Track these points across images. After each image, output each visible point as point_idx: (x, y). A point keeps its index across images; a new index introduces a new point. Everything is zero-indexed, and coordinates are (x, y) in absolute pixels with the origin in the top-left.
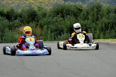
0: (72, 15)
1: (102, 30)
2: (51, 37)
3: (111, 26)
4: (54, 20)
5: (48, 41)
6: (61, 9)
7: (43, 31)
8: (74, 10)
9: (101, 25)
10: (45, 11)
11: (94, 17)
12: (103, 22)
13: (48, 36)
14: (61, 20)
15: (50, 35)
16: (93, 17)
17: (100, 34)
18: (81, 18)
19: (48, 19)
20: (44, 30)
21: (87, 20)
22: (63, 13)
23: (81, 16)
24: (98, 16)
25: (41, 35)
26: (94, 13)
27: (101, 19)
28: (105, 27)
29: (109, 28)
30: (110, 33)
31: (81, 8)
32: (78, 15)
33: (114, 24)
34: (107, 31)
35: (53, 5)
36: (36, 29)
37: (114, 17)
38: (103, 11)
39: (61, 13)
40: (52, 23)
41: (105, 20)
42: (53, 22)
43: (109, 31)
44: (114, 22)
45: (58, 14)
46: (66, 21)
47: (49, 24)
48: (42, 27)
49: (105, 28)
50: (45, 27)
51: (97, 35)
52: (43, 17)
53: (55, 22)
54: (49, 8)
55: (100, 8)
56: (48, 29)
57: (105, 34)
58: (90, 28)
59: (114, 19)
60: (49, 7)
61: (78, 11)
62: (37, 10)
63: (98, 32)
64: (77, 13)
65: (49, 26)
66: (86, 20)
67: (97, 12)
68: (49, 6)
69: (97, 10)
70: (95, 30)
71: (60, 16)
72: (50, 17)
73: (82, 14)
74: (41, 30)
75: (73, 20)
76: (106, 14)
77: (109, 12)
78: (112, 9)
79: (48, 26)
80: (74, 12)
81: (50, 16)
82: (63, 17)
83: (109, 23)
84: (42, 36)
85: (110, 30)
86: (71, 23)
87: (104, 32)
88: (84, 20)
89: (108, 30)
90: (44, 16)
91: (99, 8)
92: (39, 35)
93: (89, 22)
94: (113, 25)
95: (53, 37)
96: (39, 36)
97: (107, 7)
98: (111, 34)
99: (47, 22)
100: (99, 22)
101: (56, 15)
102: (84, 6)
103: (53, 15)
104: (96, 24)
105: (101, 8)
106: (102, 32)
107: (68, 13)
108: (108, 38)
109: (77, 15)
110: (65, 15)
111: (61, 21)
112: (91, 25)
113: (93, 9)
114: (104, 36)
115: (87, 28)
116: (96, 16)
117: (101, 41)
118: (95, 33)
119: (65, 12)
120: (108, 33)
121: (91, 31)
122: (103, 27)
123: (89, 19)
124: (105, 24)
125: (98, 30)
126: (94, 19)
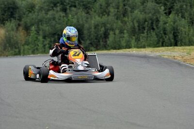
0: (81, 8)
1: (133, 32)
2: (44, 46)
3: (149, 26)
4: (48, 16)
5: (39, 53)
7: (30, 35)
9: (131, 24)
11: (119, 10)
12: (134, 19)
13: (40, 45)
14: (60, 16)
15: (43, 44)
16: (116, 10)
17: (131, 39)
18: (95, 12)
19: (38, 15)
20: (32, 34)
21: (106, 16)
22: (65, 4)
23: (96, 8)
26: (118, 3)
27: (131, 12)
28: (139, 26)
29: (146, 28)
30: (147, 37)
32: (91, 6)
33: (154, 23)
34: (142, 35)
36: (17, 33)
37: (154, 9)
39: (61, 4)
40: (46, 22)
41: (138, 14)
42: (46, 19)
43: (146, 34)
44: (155, 17)
45: (55, 5)
46: (69, 19)
47: (40, 23)
48: (27, 29)
49: (139, 30)
50: (33, 28)
51: (124, 41)
53: (50, 20)
56: (38, 32)
57: (139, 40)
58: (113, 30)
59: (155, 13)
63: (126, 35)
64: (88, 3)
65: (40, 26)
66: (104, 15)
67: (124, 0)
70: (121, 32)
71: (58, 9)
72: (42, 11)
73: (97, 5)
74: (26, 35)
75: (82, 16)
76: (140, 4)
79: (38, 27)
80: (83, 2)
81: (41, 9)
82: (64, 10)
83: (146, 21)
84: (28, 45)
85: (147, 32)
86: (78, 22)
88: (101, 15)
89: (143, 33)
90: (30, 10)
92: (23, 42)
93: (111, 18)
94: (152, 23)
96: (23, 45)
98: (149, 39)
99: (37, 21)
100: (128, 18)
101: (52, 7)
103: (46, 7)
104: (122, 22)
106: (134, 36)
107: (73, 4)
108: (144, 47)
109: (89, 7)
110: (68, 7)
111: (62, 18)
112: (115, 24)
114: (137, 43)
115: (108, 29)
116: (123, 8)
117: (133, 51)
118: (121, 37)
119: (67, 1)
120: (145, 37)
121: (115, 34)
122: (134, 26)
123: (110, 14)
124: (138, 22)
125: (127, 32)
126: (118, 13)
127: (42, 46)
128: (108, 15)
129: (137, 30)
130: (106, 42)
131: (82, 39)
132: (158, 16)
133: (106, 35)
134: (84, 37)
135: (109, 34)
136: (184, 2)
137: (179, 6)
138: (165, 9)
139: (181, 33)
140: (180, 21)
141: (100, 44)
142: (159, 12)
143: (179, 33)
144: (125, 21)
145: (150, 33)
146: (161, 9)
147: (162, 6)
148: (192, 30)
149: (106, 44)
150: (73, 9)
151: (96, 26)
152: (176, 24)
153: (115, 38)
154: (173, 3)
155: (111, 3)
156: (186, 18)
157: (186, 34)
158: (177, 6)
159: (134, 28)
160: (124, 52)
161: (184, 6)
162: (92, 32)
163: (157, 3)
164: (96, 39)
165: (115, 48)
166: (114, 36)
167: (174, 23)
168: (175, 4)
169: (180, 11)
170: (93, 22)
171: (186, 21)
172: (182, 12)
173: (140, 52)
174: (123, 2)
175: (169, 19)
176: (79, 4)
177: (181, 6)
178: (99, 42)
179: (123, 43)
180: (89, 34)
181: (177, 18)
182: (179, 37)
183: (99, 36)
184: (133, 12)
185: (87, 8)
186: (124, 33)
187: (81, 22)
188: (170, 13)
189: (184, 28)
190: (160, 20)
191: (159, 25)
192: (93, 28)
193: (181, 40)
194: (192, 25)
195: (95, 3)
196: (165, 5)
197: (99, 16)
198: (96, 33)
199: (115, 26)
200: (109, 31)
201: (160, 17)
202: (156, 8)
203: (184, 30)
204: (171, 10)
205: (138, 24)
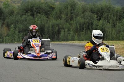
0: (43, 14)
1: (76, 30)
2: (19, 37)
3: (87, 27)
4: (22, 18)
5: (16, 42)
6: (31, 6)
7: (10, 31)
9: (75, 25)
10: (12, 8)
11: (68, 16)
12: (77, 22)
13: (16, 37)
14: (30, 19)
15: (18, 36)
16: (66, 16)
17: (75, 35)
18: (53, 17)
19: (16, 18)
20: (11, 30)
21: (59, 19)
22: (33, 11)
23: (53, 14)
24: (72, 15)
25: (8, 35)
26: (68, 12)
27: (75, 18)
28: (80, 27)
29: (85, 28)
30: (85, 34)
31: (53, 6)
32: (50, 13)
33: (90, 25)
34: (82, 32)
35: (21, 2)
36: (2, 28)
37: (90, 16)
38: (78, 10)
39: (31, 11)
40: (21, 22)
41: (80, 19)
42: (21, 20)
43: (84, 32)
44: (90, 22)
45: (27, 12)
46: (36, 20)
47: (17, 23)
48: (8, 26)
49: (80, 29)
50: (12, 26)
51: (70, 36)
52: (10, 15)
53: (23, 21)
54: (17, 5)
55: (75, 6)
56: (15, 29)
57: (80, 36)
58: (63, 28)
59: (90, 19)
61: (50, 9)
62: (4, 7)
63: (72, 32)
64: (48, 11)
65: (17, 25)
66: (58, 19)
67: (71, 10)
68: (16, 3)
69: (71, 8)
70: (69, 30)
71: (29, 14)
72: (18, 15)
74: (7, 30)
75: (44, 19)
76: (81, 13)
77: (84, 11)
78: (88, 7)
79: (16, 25)
80: (45, 10)
81: (18, 14)
82: (33, 15)
83: (84, 24)
84: (8, 37)
85: (85, 31)
86: (41, 23)
87: (78, 33)
88: (56, 19)
89: (83, 31)
90: (11, 14)
91: (73, 6)
92: (5, 35)
93: (63, 21)
95: (21, 37)
96: (5, 37)
97: (83, 5)
98: (86, 35)
99: (15, 21)
100: (73, 21)
101: (25, 13)
102: (56, 4)
103: (21, 13)
104: (69, 24)
105: (76, 6)
106: (77, 33)
107: (39, 11)
108: (83, 40)
109: (49, 13)
110: (35, 13)
111: (31, 20)
112: (65, 25)
113: (66, 7)
114: (79, 38)
115: (60, 28)
116: (70, 15)
117: (76, 43)
118: (68, 33)
119: (35, 10)
120: (83, 34)
121: (64, 31)
122: (77, 27)
123: (62, 18)
124: (80, 24)
125: (72, 31)
126: (67, 18)
127: (17, 37)
128: (61, 19)
129: (79, 30)
130: (59, 36)
131: (43, 34)
132: (93, 21)
133: (59, 32)
134: (45, 33)
135: (61, 31)
136: (109, 12)
137: (106, 15)
138: (97, 17)
139: (107, 32)
140: (106, 24)
141: (55, 38)
142: (93, 18)
143: (105, 32)
144: (71, 23)
145: (87, 31)
146: (94, 16)
147: (95, 14)
148: (114, 30)
149: (59, 38)
150: (39, 14)
151: (53, 26)
152: (104, 26)
153: (64, 34)
154: (102, 13)
155: (63, 12)
156: (110, 23)
157: (110, 33)
158: (105, 15)
159: (77, 28)
160: (70, 43)
161: (110, 15)
162: (50, 30)
164: (52, 34)
165: (64, 40)
166: (64, 33)
168: (104, 14)
169: (107, 18)
170: (51, 23)
171: (111, 24)
172: (108, 19)
173: (81, 43)
174: (71, 11)
175: (99, 23)
176: (42, 11)
177: (108, 15)
178: (54, 36)
179: (70, 37)
180: (48, 31)
181: (104, 22)
182: (106, 34)
183: (55, 32)
184: (77, 18)
185: (47, 14)
186: (70, 31)
187: (43, 23)
188: (100, 19)
189: (109, 29)
190: (94, 23)
191: (93, 27)
192: (51, 27)
193: (107, 37)
194: (114, 27)
195: (53, 11)
196: (97, 14)
197: (55, 19)
198: (52, 31)
199: (65, 26)
200: (61, 29)
201: (94, 21)
202: (91, 16)
203: (109, 30)
204: (101, 17)
205: (80, 26)
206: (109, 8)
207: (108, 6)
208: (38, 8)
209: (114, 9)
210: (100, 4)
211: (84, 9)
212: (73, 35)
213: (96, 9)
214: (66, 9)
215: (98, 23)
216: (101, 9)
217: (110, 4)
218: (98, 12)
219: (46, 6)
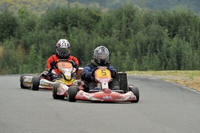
0: (82, 27)
1: (135, 54)
3: (152, 48)
4: (48, 35)
6: (62, 15)
7: (29, 54)
8: (86, 17)
9: (134, 45)
10: (32, 18)
11: (121, 31)
12: (136, 41)
13: (38, 64)
14: (61, 36)
15: (42, 63)
16: (119, 31)
17: (133, 61)
18: (97, 32)
19: (38, 34)
20: (31, 53)
21: (108, 36)
22: (66, 23)
23: (98, 28)
24: (129, 28)
26: (121, 24)
27: (134, 34)
28: (141, 48)
29: (149, 51)
30: (150, 60)
31: (98, 15)
33: (158, 45)
34: (144, 57)
35: (47, 8)
36: (16, 51)
37: (158, 31)
38: (138, 20)
39: (62, 23)
41: (141, 36)
42: (47, 38)
43: (148, 56)
44: (158, 40)
45: (56, 24)
46: (70, 38)
47: (40, 42)
48: (26, 47)
49: (142, 52)
50: (33, 47)
51: (126, 63)
52: (28, 29)
53: (50, 39)
54: (40, 13)
55: (133, 15)
56: (38, 51)
57: (141, 63)
58: (114, 51)
59: (158, 35)
60: (39, 11)
61: (93, 20)
62: (19, 17)
63: (128, 57)
64: (90, 23)
65: (40, 45)
66: (106, 36)
67: (127, 21)
68: (39, 9)
69: (127, 18)
70: (123, 54)
71: (59, 27)
72: (42, 29)
73: (99, 25)
74: (24, 54)
75: (83, 36)
76: (143, 26)
77: (148, 22)
78: (153, 16)
79: (38, 44)
80: (85, 21)
81: (41, 27)
82: (65, 29)
83: (149, 43)
84: (26, 64)
85: (150, 55)
86: (79, 42)
88: (103, 35)
89: (146, 55)
90: (31, 28)
91: (130, 14)
92: (22, 61)
93: (113, 39)
94: (155, 45)
96: (21, 64)
97: (146, 14)
98: (151, 61)
99: (36, 39)
100: (131, 40)
101: (53, 26)
102: (103, 11)
103: (47, 26)
104: (124, 44)
105: (135, 15)
106: (136, 58)
107: (75, 23)
108: (146, 70)
109: (91, 27)
110: (69, 26)
112: (117, 45)
113: (119, 17)
114: (139, 66)
116: (125, 29)
117: (134, 73)
118: (123, 59)
119: (69, 20)
120: (147, 59)
121: (116, 55)
122: (137, 48)
123: (113, 34)
124: (141, 44)
125: (129, 54)
126: (121, 34)
127: (41, 65)
128: (111, 36)
129: (139, 52)
131: (83, 60)
132: (162, 38)
136: (188, 25)
137: (183, 28)
138: (169, 32)
139: (184, 57)
140: (184, 44)
142: (162, 34)
143: (182, 56)
144: (127, 42)
145: (153, 56)
146: (164, 31)
147: (166, 28)
148: (196, 54)
150: (75, 28)
152: (179, 47)
153: (116, 59)
154: (178, 26)
155: (114, 24)
156: (191, 41)
157: (189, 58)
158: (181, 29)
161: (189, 29)
163: (161, 25)
166: (115, 57)
167: (178, 46)
168: (179, 27)
169: (184, 34)
170: (94, 42)
171: (191, 44)
172: (186, 35)
173: (142, 75)
174: (126, 23)
176: (80, 23)
177: (186, 30)
179: (125, 65)
180: (89, 55)
181: (180, 40)
182: (183, 60)
184: (136, 34)
185: (88, 28)
186: (125, 55)
187: (82, 42)
188: (174, 36)
189: (188, 51)
190: (163, 42)
191: (162, 48)
193: (185, 64)
194: (196, 49)
195: (97, 23)
196: (169, 27)
197: (101, 36)
199: (117, 47)
200: (110, 52)
201: (163, 39)
202: (159, 31)
203: (188, 53)
204: (176, 33)
205: (141, 46)
206: (188, 17)
207: (187, 15)
208: (73, 18)
209: (196, 18)
210: (173, 12)
211: (147, 19)
212: (130, 61)
213: (167, 20)
214: (118, 18)
215: (171, 42)
216: (176, 19)
217: (190, 11)
218: (171, 24)
219: (86, 15)
